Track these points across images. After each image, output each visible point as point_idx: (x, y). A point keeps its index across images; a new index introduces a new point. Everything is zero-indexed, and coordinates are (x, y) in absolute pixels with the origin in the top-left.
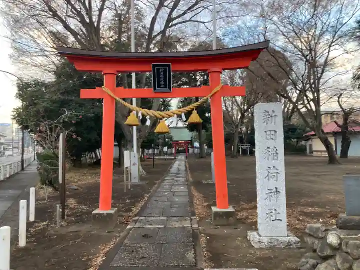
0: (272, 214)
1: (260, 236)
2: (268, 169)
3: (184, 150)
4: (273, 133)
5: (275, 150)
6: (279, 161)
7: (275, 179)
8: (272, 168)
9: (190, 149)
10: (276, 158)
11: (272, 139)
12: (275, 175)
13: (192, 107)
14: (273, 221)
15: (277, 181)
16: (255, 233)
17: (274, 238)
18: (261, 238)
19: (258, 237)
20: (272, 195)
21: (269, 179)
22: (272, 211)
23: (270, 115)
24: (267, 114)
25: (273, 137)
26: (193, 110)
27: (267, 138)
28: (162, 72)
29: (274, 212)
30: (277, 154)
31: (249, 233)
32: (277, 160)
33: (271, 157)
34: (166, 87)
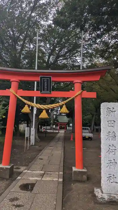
0: (111, 178)
1: (102, 192)
2: (109, 146)
3: (64, 127)
4: (113, 122)
5: (114, 133)
6: (116, 142)
7: (113, 153)
8: (112, 146)
9: (67, 127)
10: (114, 139)
11: (112, 126)
12: (114, 150)
13: (63, 103)
14: (112, 183)
15: (115, 154)
16: (99, 190)
17: (112, 195)
18: (103, 195)
19: (101, 194)
20: (111, 164)
21: (109, 154)
22: (111, 175)
23: (111, 110)
24: (109, 109)
25: (113, 125)
26: (63, 105)
27: (108, 125)
28: (46, 81)
29: (112, 176)
30: (115, 136)
31: (96, 190)
32: (115, 140)
33: (111, 139)
34: (48, 90)
